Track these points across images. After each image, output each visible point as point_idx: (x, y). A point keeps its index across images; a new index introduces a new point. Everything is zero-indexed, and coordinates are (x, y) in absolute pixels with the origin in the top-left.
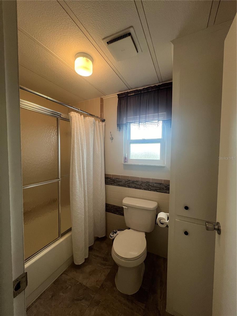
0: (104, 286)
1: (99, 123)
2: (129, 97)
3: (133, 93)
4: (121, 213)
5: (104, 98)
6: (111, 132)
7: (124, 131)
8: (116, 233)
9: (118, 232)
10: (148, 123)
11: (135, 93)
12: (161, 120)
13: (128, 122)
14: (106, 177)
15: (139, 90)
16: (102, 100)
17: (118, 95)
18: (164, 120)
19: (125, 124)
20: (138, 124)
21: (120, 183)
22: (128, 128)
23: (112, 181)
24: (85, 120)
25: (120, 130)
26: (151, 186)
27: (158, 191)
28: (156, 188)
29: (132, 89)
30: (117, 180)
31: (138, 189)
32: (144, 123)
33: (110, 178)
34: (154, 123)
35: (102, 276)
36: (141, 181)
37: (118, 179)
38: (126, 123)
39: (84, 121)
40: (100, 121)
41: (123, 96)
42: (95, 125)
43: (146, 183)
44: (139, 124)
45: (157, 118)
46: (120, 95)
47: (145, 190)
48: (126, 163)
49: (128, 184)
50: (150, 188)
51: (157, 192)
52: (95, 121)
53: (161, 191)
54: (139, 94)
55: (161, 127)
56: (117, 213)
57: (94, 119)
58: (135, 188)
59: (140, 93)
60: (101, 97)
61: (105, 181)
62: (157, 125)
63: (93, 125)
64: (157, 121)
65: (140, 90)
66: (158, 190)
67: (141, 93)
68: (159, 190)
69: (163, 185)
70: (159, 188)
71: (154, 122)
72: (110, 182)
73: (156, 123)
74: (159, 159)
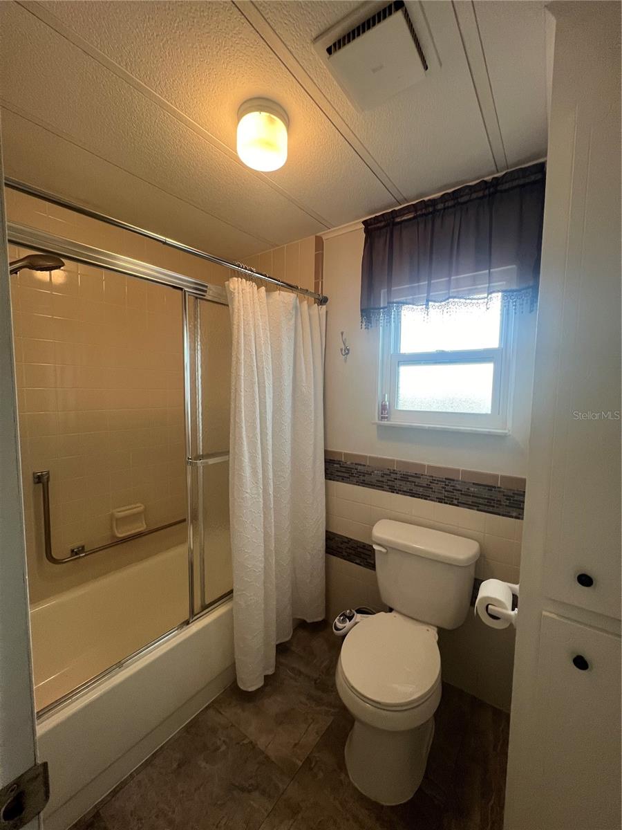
0: (314, 764)
1: (309, 306)
2: (399, 226)
3: (410, 212)
4: (367, 562)
5: (327, 236)
6: (342, 334)
7: (381, 328)
8: (350, 618)
9: (358, 617)
10: (456, 300)
11: (416, 211)
12: (499, 291)
13: (395, 300)
14: (328, 458)
15: (429, 200)
16: (319, 243)
17: (364, 222)
18: (509, 288)
19: (384, 308)
20: (424, 306)
21: (367, 478)
22: (393, 320)
23: (343, 470)
24: (271, 301)
25: (370, 325)
26: (461, 491)
27: (481, 507)
28: (475, 500)
29: (408, 202)
30: (359, 467)
31: (419, 498)
32: (443, 303)
33: (339, 462)
34: (473, 301)
35: (309, 734)
36: (430, 476)
37: (361, 465)
38: (386, 305)
39: (267, 303)
40: (315, 303)
41: (378, 225)
42: (299, 314)
43: (444, 482)
44: (427, 305)
45: (487, 285)
46: (371, 224)
47: (439, 502)
48: (385, 422)
49: (390, 483)
50: (456, 499)
51: (478, 510)
52: (298, 301)
53: (491, 509)
54: (429, 213)
55: (499, 312)
56: (358, 561)
57: (296, 296)
58: (411, 496)
59: (431, 209)
60: (318, 234)
61: (326, 470)
62: (483, 307)
63: (294, 312)
64: (486, 295)
65: (433, 202)
66: (482, 504)
67: (435, 211)
68: (485, 505)
69: (500, 492)
70: (486, 499)
71: (475, 297)
72: (339, 474)
73: (482, 301)
74: (490, 412)
